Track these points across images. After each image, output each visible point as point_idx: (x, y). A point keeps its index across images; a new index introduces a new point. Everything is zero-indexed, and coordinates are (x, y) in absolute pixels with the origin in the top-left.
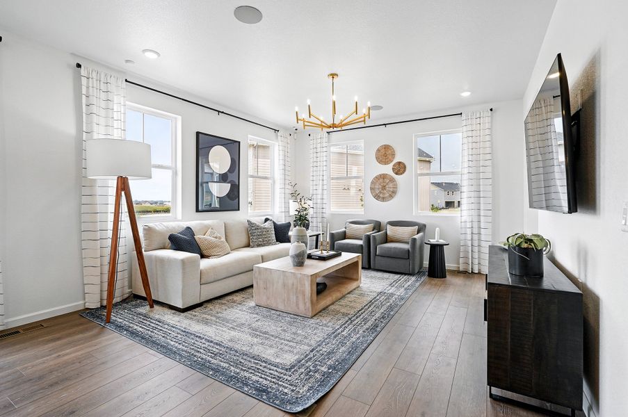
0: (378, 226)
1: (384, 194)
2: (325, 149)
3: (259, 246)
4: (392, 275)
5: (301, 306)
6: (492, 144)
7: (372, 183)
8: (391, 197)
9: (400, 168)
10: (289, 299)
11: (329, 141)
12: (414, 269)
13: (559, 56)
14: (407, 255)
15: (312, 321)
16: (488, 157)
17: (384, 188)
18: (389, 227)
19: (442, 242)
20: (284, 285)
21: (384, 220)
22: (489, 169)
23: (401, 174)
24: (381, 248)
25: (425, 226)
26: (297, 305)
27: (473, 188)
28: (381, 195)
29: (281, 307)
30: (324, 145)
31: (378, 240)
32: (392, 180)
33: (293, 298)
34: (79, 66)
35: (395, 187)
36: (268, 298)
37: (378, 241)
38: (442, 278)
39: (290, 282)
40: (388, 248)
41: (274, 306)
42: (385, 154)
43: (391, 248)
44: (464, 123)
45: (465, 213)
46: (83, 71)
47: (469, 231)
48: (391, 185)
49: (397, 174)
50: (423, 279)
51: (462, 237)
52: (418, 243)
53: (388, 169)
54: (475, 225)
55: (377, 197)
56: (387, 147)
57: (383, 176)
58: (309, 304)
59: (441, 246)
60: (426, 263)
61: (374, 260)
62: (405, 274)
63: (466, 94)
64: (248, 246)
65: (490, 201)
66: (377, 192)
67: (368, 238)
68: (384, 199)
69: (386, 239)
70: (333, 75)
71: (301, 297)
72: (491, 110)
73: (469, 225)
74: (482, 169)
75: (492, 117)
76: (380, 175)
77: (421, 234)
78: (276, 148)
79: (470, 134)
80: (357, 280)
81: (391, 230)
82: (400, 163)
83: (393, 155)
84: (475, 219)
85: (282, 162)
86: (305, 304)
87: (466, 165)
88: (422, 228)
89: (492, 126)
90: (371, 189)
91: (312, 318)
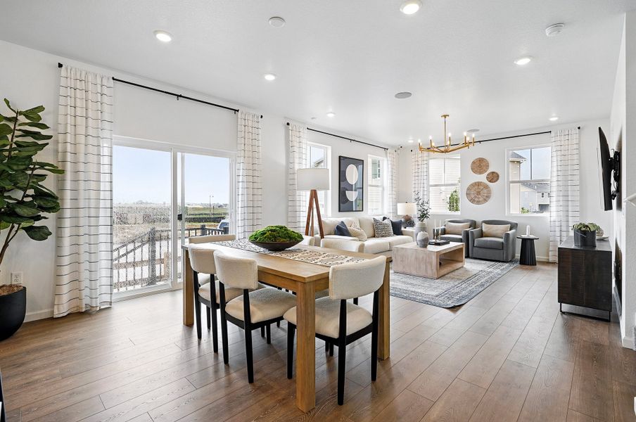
0: (474, 224)
1: (479, 198)
2: (425, 162)
3: (383, 236)
4: (488, 262)
5: (429, 272)
6: (580, 157)
7: (468, 189)
8: (485, 200)
9: (494, 177)
10: (420, 267)
11: (428, 156)
12: (507, 257)
13: (600, 128)
14: (501, 247)
15: (437, 281)
16: (577, 167)
17: (479, 193)
18: (483, 224)
19: (532, 237)
20: (416, 258)
21: (479, 219)
22: (577, 178)
23: (495, 182)
24: (478, 241)
25: (517, 224)
26: (426, 271)
27: (561, 194)
28: (476, 199)
29: (414, 273)
30: (425, 158)
31: (475, 234)
32: (486, 187)
33: (423, 267)
34: (288, 124)
35: (489, 192)
36: (404, 267)
37: (475, 236)
38: (533, 265)
39: (421, 257)
40: (484, 241)
41: (408, 272)
42: (479, 166)
43: (487, 241)
44: (553, 139)
45: (554, 214)
46: (290, 127)
47: (558, 229)
48: (485, 191)
49: (490, 181)
50: (515, 265)
51: (552, 234)
52: (511, 237)
53: (482, 178)
54: (564, 224)
55: (472, 201)
56: (481, 160)
57: (478, 184)
58: (435, 270)
59: (532, 240)
60: (518, 255)
61: (472, 251)
62: (499, 261)
63: (554, 119)
64: (374, 237)
65: (578, 204)
66: (473, 196)
67: (467, 234)
68: (478, 203)
69: (482, 234)
70: (445, 116)
71: (429, 267)
72: (579, 128)
73: (557, 224)
74: (570, 178)
75: (580, 134)
76: (475, 183)
77: (513, 231)
78: (385, 162)
79: (559, 148)
80: (462, 262)
81: (485, 228)
82: (493, 173)
83: (487, 166)
84: (564, 219)
85: (390, 174)
86: (432, 270)
87: (555, 174)
88: (513, 226)
89: (579, 141)
90: (467, 194)
91: (437, 279)
